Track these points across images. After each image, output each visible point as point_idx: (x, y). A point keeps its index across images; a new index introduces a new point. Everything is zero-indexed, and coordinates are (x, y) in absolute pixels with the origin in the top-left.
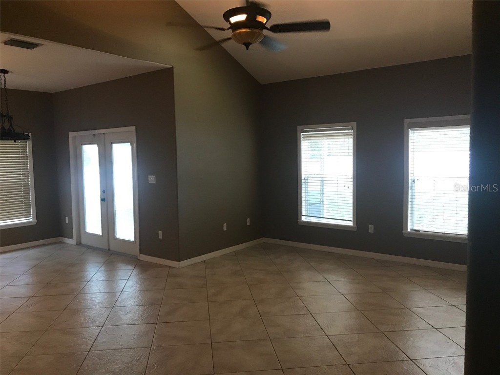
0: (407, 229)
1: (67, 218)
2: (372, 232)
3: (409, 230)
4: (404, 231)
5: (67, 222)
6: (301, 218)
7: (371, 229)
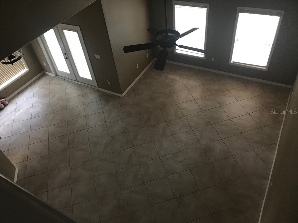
0: (231, 61)
1: (44, 63)
2: (214, 61)
3: (232, 62)
4: (229, 62)
5: (45, 65)
6: (175, 51)
7: (213, 59)
